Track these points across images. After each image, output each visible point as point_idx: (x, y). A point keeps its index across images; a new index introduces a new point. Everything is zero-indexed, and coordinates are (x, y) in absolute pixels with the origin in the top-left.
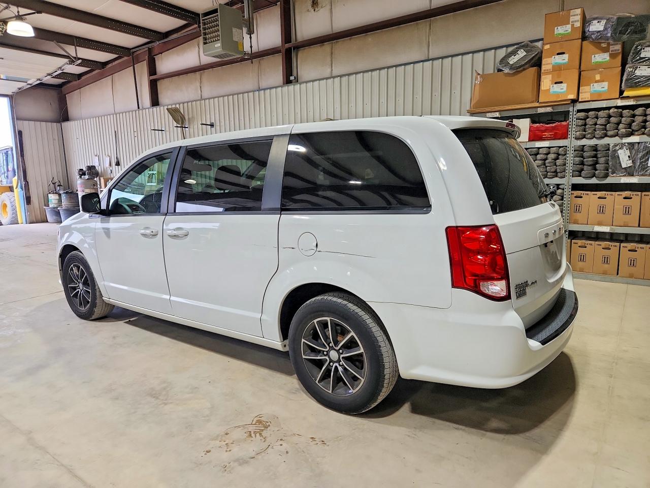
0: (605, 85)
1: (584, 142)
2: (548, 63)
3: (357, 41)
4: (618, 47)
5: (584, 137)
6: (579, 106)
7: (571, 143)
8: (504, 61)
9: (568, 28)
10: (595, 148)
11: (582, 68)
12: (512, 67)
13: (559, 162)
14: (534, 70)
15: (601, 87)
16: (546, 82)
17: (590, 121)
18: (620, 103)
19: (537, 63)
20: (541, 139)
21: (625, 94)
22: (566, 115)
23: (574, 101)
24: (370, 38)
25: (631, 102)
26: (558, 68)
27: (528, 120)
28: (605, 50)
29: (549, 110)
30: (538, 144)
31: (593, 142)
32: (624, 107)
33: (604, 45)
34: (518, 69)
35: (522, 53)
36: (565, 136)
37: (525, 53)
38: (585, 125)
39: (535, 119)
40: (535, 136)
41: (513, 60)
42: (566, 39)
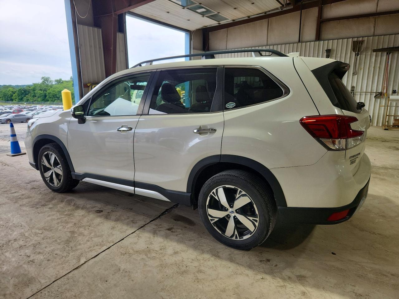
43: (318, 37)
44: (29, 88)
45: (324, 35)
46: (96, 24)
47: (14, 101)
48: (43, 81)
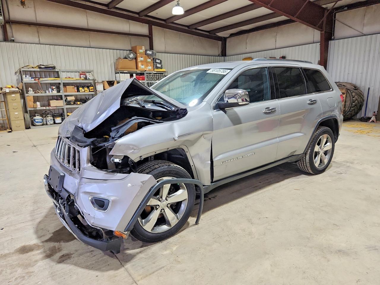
0: (151, 67)
1: (148, 81)
2: (139, 59)
4: (152, 58)
6: (146, 72)
9: (142, 50)
10: (151, 83)
11: (146, 62)
15: (150, 68)
16: (140, 65)
18: (154, 72)
19: (136, 59)
21: (155, 70)
22: (144, 74)
25: (156, 72)
26: (141, 61)
28: (150, 58)
29: (140, 72)
31: (150, 81)
32: (155, 73)
33: (149, 57)
34: (132, 59)
36: (144, 80)
37: (133, 55)
38: (148, 77)
39: (137, 74)
42: (142, 54)
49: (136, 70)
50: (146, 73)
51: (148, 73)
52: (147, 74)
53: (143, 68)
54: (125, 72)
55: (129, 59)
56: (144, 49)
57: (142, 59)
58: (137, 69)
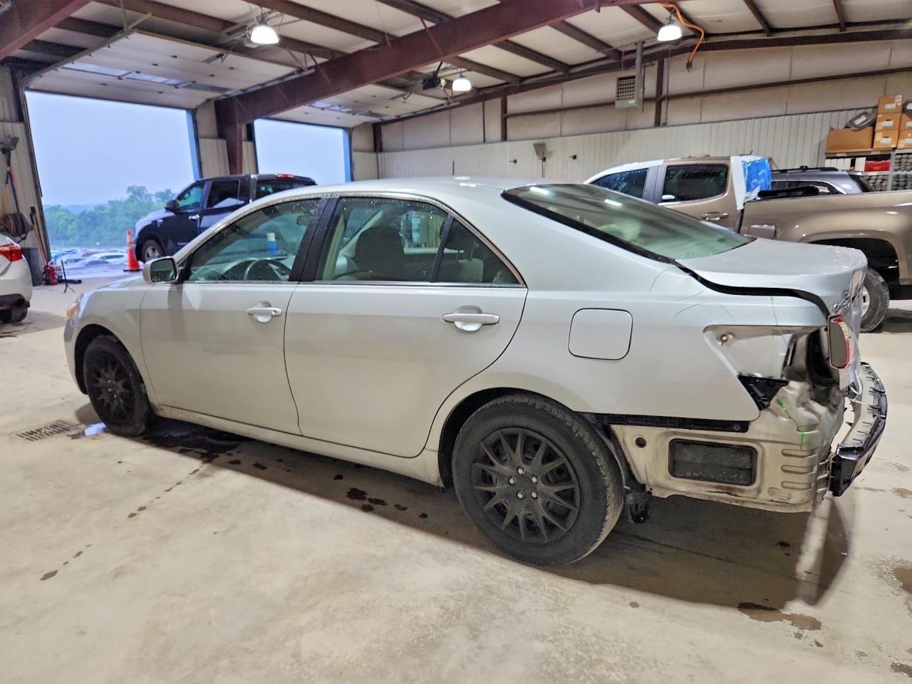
1: (899, 172)
2: (879, 126)
3: (724, 98)
5: (899, 169)
6: (897, 151)
7: (891, 173)
8: (852, 122)
9: (894, 106)
10: (906, 176)
11: (901, 128)
12: (856, 126)
13: (884, 184)
14: (871, 128)
16: (878, 137)
17: (903, 160)
19: (873, 124)
20: (872, 170)
22: (889, 155)
23: (895, 149)
24: (737, 96)
26: (886, 129)
27: (865, 158)
29: (878, 153)
30: (870, 174)
31: (905, 173)
34: (860, 128)
35: (863, 118)
36: (887, 169)
37: (865, 119)
38: (900, 162)
39: (869, 158)
40: (868, 169)
41: (858, 122)
42: (893, 112)
43: (505, 138)
44: (102, 212)
45: (510, 134)
46: (221, 135)
47: (71, 241)
48: (131, 197)
49: (870, 149)
50: (897, 154)
51: (902, 154)
52: (899, 156)
53: (886, 144)
54: (838, 155)
55: (853, 128)
56: (900, 100)
57: (890, 124)
58: (872, 147)
